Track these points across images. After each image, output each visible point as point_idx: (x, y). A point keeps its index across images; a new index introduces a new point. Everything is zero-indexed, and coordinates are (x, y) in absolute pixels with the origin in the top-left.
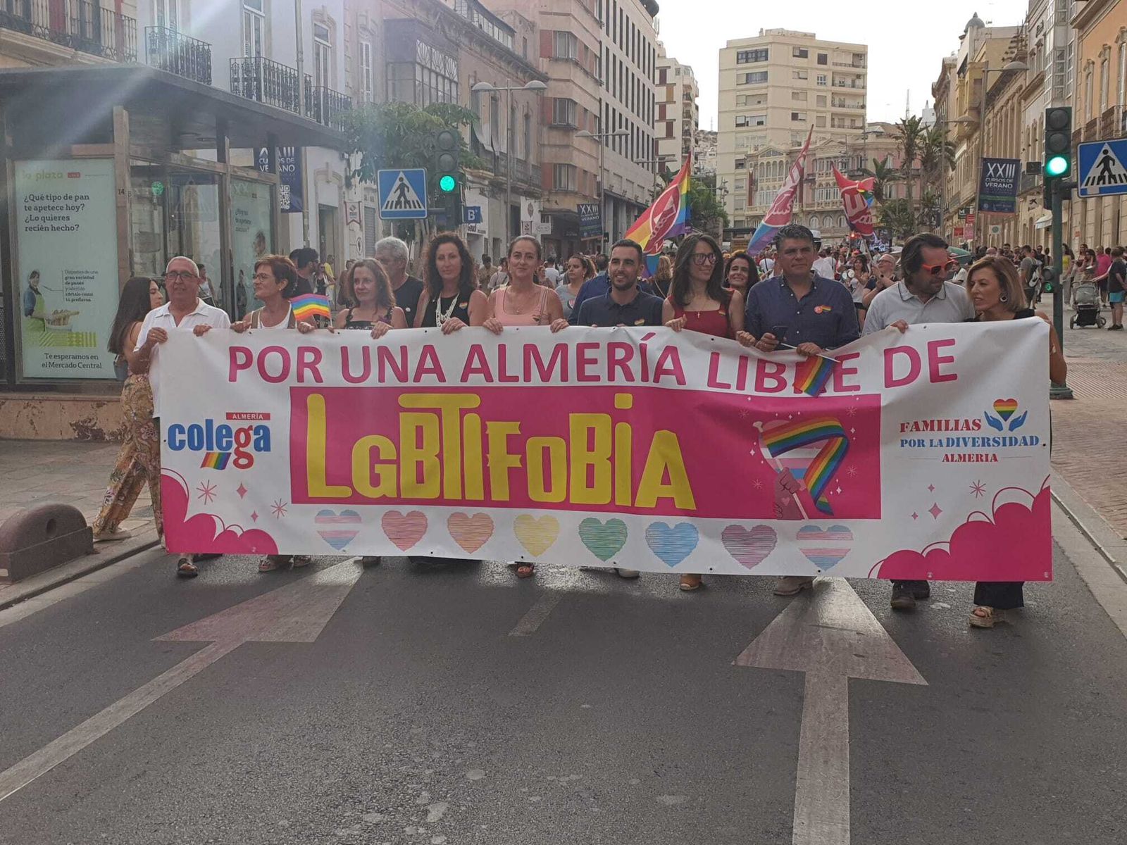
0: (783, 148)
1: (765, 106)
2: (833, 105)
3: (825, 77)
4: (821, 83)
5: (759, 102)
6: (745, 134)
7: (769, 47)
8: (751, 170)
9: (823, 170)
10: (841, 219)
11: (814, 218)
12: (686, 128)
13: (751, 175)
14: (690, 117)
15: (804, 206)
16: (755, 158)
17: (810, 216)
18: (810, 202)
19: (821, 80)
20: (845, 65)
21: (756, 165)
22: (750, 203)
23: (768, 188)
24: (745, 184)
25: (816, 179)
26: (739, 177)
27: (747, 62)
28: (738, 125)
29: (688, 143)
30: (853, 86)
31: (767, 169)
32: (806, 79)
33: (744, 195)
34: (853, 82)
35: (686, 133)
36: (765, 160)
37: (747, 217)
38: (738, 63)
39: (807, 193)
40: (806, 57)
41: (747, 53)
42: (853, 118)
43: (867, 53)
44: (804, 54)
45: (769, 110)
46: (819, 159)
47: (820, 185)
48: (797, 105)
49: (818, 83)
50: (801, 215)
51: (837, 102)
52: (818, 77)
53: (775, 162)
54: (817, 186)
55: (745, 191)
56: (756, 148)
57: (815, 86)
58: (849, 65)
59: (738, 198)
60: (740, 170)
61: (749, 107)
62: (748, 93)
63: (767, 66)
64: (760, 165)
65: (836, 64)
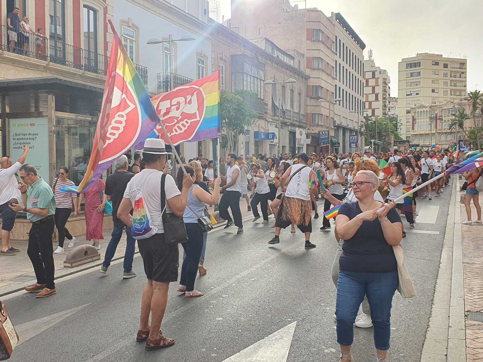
0: (427, 105)
1: (419, 86)
2: (451, 86)
3: (447, 73)
4: (445, 76)
5: (417, 85)
6: (411, 99)
7: (421, 61)
8: (413, 114)
9: (446, 114)
11: (443, 135)
12: (384, 96)
13: (413, 117)
14: (386, 92)
15: (438, 130)
16: (415, 109)
17: (441, 134)
18: (440, 128)
19: (445, 75)
20: (456, 68)
21: (415, 112)
22: (413, 129)
23: (421, 122)
24: (411, 120)
25: (443, 118)
26: (408, 118)
27: (411, 68)
28: (407, 95)
29: (385, 103)
30: (460, 77)
31: (420, 114)
32: (438, 74)
33: (410, 125)
34: (460, 75)
35: (384, 98)
36: (419, 110)
37: (412, 135)
38: (407, 68)
39: (439, 124)
41: (411, 64)
42: (461, 91)
43: (466, 63)
44: (437, 64)
45: (421, 88)
46: (444, 109)
48: (435, 86)
50: (436, 134)
51: (453, 84)
53: (424, 111)
54: (443, 121)
55: (411, 123)
56: (415, 105)
57: (442, 77)
58: (458, 68)
59: (408, 127)
60: (408, 115)
61: (412, 87)
62: (412, 81)
63: (420, 69)
64: (417, 112)
65: (452, 68)
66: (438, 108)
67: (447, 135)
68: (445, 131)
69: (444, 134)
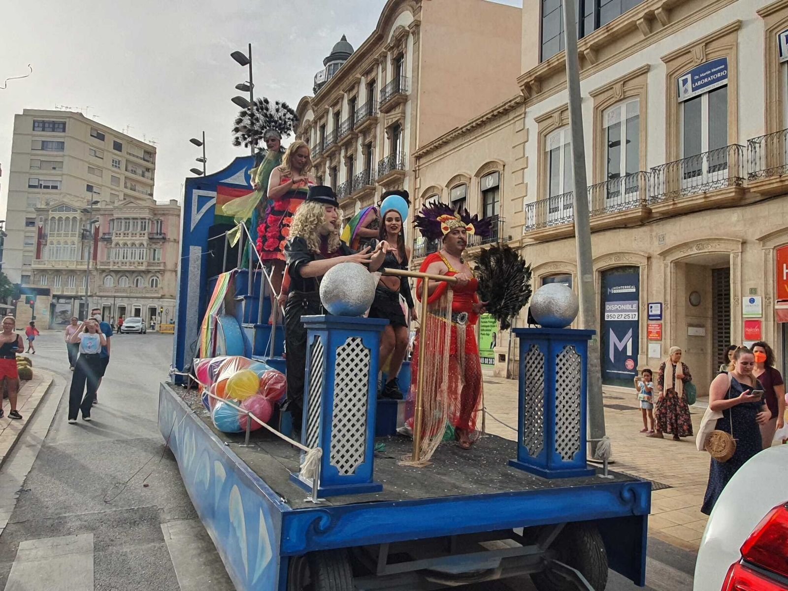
0: (77, 204)
1: (60, 172)
2: (126, 187)
3: (119, 161)
4: (116, 166)
5: (54, 168)
6: (38, 196)
7: (67, 120)
8: (41, 224)
9: (121, 230)
10: (137, 280)
11: (109, 277)
13: (40, 229)
15: (98, 263)
16: (45, 213)
17: (104, 274)
18: (105, 260)
19: (116, 164)
20: (137, 157)
21: (46, 220)
22: (38, 257)
23: (59, 243)
24: (35, 241)
25: (113, 238)
26: (28, 234)
27: (43, 130)
28: (30, 186)
30: (143, 176)
31: (59, 224)
32: (102, 158)
34: (143, 172)
36: (57, 215)
37: (34, 270)
38: (34, 130)
39: (102, 251)
40: (103, 140)
41: (44, 122)
43: (155, 153)
44: (101, 137)
45: (64, 177)
46: (117, 219)
47: (117, 244)
48: (94, 179)
49: (113, 165)
50: (95, 273)
51: (129, 185)
52: (113, 160)
53: (67, 218)
54: (113, 245)
55: (34, 248)
56: (47, 204)
57: (110, 167)
58: (141, 158)
59: (26, 254)
60: (31, 228)
61: (44, 172)
62: (43, 159)
63: (64, 137)
64: (51, 219)
65: (130, 154)
66: (101, 215)
67: (119, 276)
68: (116, 268)
69: (113, 274)
